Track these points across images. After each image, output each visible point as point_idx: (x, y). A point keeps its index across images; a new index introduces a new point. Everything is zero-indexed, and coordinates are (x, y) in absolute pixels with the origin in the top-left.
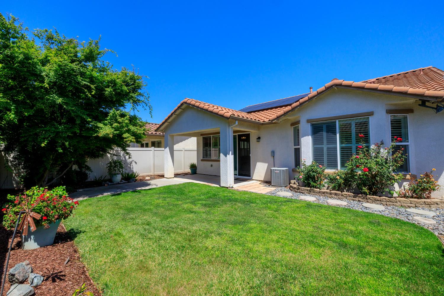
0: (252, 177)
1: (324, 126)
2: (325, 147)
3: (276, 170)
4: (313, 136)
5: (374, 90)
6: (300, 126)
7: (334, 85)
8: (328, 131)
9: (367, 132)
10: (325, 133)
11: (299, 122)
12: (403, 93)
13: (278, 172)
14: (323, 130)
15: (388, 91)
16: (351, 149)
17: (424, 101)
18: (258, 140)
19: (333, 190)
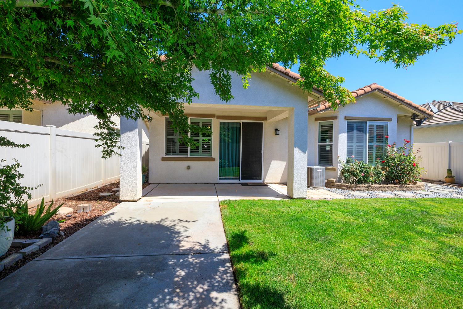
0: (264, 180)
1: (355, 125)
2: (354, 145)
3: (318, 169)
4: (347, 133)
5: (402, 101)
6: (335, 122)
7: (377, 89)
8: (358, 130)
9: (383, 134)
10: (355, 132)
11: (335, 118)
12: (416, 108)
13: (321, 171)
14: (353, 128)
15: (409, 105)
16: (373, 147)
17: (414, 116)
18: (277, 132)
19: (379, 183)
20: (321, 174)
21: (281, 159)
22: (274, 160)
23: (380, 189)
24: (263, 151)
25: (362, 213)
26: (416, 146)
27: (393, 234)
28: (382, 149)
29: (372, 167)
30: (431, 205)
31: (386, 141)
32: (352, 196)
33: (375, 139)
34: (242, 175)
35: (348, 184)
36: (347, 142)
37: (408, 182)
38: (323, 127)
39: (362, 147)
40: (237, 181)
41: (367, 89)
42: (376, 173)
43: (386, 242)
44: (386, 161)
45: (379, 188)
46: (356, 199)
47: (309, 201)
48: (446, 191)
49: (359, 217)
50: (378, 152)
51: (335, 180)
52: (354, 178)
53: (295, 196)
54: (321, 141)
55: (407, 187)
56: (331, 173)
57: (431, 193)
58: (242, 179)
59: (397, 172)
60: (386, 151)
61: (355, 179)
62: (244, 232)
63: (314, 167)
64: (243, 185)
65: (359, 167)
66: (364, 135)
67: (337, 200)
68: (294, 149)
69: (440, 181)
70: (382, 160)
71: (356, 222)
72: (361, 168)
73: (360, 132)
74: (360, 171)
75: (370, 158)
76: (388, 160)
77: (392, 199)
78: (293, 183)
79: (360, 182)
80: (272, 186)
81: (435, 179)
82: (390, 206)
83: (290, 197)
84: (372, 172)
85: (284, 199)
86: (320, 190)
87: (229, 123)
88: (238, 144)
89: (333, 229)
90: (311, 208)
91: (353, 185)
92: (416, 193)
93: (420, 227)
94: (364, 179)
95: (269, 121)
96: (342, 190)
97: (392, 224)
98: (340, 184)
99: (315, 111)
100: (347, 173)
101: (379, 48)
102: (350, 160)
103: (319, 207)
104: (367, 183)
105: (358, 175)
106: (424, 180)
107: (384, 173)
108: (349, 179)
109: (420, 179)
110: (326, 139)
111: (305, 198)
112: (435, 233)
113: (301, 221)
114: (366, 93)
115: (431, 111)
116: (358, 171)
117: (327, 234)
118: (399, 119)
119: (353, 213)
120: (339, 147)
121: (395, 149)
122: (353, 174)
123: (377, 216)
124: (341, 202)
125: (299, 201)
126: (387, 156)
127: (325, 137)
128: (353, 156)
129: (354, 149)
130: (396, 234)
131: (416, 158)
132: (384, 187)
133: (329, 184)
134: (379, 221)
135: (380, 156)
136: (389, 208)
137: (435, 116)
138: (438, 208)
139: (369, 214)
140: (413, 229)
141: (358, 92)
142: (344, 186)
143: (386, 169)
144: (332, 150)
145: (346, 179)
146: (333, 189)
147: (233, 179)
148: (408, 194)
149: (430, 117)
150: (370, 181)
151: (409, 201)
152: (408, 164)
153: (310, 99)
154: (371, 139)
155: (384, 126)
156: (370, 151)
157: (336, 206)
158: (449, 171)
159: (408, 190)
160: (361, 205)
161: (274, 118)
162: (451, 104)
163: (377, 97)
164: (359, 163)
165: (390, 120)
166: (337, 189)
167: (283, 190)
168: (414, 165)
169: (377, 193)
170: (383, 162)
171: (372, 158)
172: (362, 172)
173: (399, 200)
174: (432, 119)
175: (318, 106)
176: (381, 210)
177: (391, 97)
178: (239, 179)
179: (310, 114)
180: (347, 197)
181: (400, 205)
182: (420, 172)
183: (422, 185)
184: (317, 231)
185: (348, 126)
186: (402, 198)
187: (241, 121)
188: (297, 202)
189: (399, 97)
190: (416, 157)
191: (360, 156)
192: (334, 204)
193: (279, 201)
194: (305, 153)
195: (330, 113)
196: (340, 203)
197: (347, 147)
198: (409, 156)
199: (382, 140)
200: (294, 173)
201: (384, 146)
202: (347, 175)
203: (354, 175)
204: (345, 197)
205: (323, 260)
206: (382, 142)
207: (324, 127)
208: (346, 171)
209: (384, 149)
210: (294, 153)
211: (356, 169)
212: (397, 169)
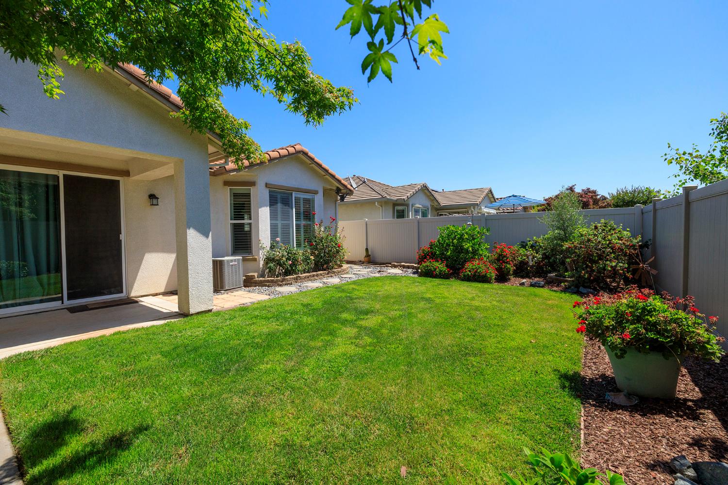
0: (129, 293)
1: (279, 196)
2: (279, 223)
3: (232, 261)
4: (270, 207)
5: (326, 171)
6: (253, 191)
7: (302, 151)
8: (283, 203)
9: (310, 210)
10: (279, 205)
11: (253, 184)
12: (339, 181)
13: (236, 263)
14: (277, 200)
15: (333, 176)
16: (300, 226)
17: (338, 190)
18: (155, 201)
19: (308, 272)
20: (236, 268)
21: (164, 249)
22: (150, 252)
23: (310, 278)
24: (122, 237)
25: (289, 314)
26: (341, 224)
27: (320, 331)
28: (310, 228)
29: (301, 252)
30: (353, 289)
31: (314, 218)
32: (278, 294)
33: (302, 217)
34: (68, 289)
35: (273, 279)
36: (270, 220)
37: (336, 267)
38: (237, 196)
39: (289, 226)
40: (57, 304)
41: (291, 150)
42: (305, 259)
43: (312, 344)
44: (314, 243)
45: (308, 277)
46: (283, 297)
47: (218, 313)
48: (364, 272)
49: (286, 320)
50: (306, 232)
51: (256, 274)
52: (281, 268)
53: (192, 311)
54: (235, 217)
55: (334, 272)
56: (251, 265)
57: (354, 275)
58: (69, 298)
59: (325, 256)
60: (314, 231)
61: (282, 270)
62: (70, 412)
63: (226, 258)
64: (73, 310)
65: (285, 254)
66: (290, 210)
67: (259, 302)
68: (188, 230)
69: (361, 261)
70: (310, 242)
71: (281, 328)
72: (288, 255)
73: (286, 206)
74: (288, 259)
75: (298, 240)
76: (316, 241)
77: (321, 288)
78: (188, 288)
79: (287, 273)
80: (148, 302)
81: (357, 260)
82: (318, 298)
83: (183, 314)
84: (300, 258)
85: (172, 320)
86: (235, 293)
87: (19, 174)
88: (52, 223)
89: (252, 346)
90: (221, 324)
91: (279, 278)
92: (342, 277)
93: (345, 316)
94: (292, 268)
95: (134, 178)
96: (267, 288)
97: (320, 319)
98: (264, 279)
99: (223, 171)
100: (272, 263)
101: (287, 92)
102: (275, 244)
103: (232, 319)
104: (296, 274)
105: (285, 265)
106: (348, 262)
107: (313, 258)
108: (275, 271)
109: (345, 261)
110: (243, 215)
111: (210, 311)
112: (355, 318)
113: (202, 350)
114: (290, 154)
115: (351, 186)
116: (284, 259)
117: (243, 357)
118: (326, 192)
119: (277, 317)
120: (260, 227)
121: (322, 229)
122: (279, 263)
123: (305, 314)
124: (264, 305)
125: (199, 317)
126: (315, 238)
127: (241, 212)
128: (278, 239)
129: (279, 230)
130: (323, 330)
131: (341, 239)
132: (314, 276)
133: (249, 283)
134: (307, 320)
135: (309, 237)
136: (317, 301)
137: (355, 193)
138: (358, 290)
139: (297, 313)
140: (337, 320)
141: (280, 151)
142: (268, 281)
143: (315, 253)
144: (250, 231)
145: (272, 272)
146: (255, 288)
147: (41, 301)
148: (335, 280)
149: (350, 192)
150: (298, 271)
151: (336, 288)
152: (334, 245)
153: (211, 149)
154: (298, 216)
155: (311, 200)
156: (298, 231)
157: (256, 313)
158: (367, 250)
159: (335, 275)
160: (288, 304)
161: (144, 174)
162: (366, 180)
163: (302, 163)
164: (285, 248)
165: (316, 192)
166: (260, 287)
167: (171, 304)
168: (339, 246)
169: (307, 285)
170: (312, 245)
171: (300, 240)
172: (290, 260)
173: (327, 289)
174: (352, 195)
175: (226, 162)
176: (310, 304)
177: (316, 164)
178: (61, 299)
179: (214, 174)
180: (272, 297)
181: (328, 295)
182: (345, 254)
183: (347, 268)
184: (228, 359)
185: (271, 196)
186: (330, 285)
187: (61, 173)
188: (196, 320)
189: (324, 165)
190: (341, 236)
191: (286, 240)
192: (255, 309)
193: (162, 326)
194: (207, 237)
195: (245, 175)
196: (262, 307)
197: (271, 226)
198: (335, 236)
199: (310, 217)
200: (190, 272)
201: (312, 225)
202: (272, 265)
203: (280, 265)
204: (270, 297)
205: (236, 399)
206: (310, 220)
207: (239, 196)
208: (271, 260)
209: (312, 229)
210: (188, 237)
211: (283, 256)
212: (325, 252)
